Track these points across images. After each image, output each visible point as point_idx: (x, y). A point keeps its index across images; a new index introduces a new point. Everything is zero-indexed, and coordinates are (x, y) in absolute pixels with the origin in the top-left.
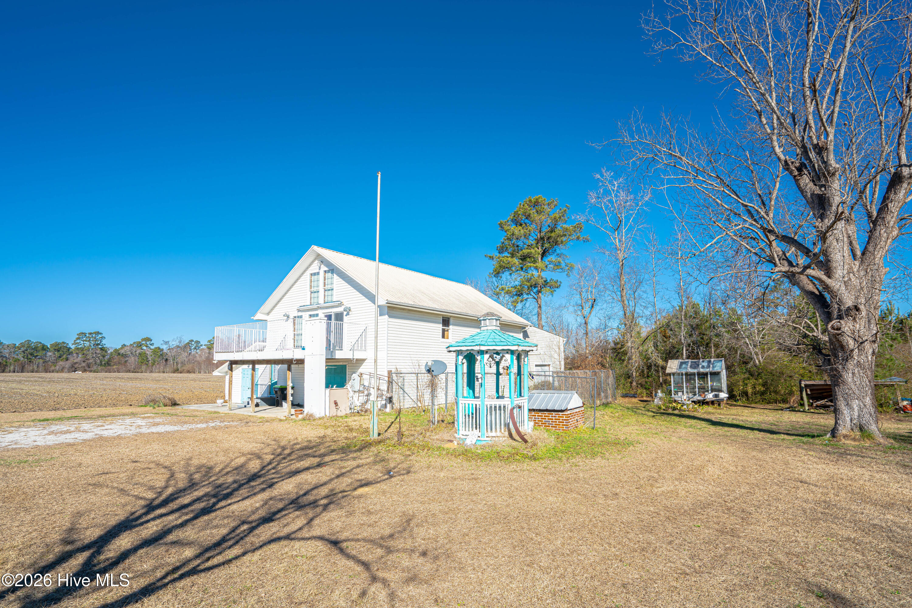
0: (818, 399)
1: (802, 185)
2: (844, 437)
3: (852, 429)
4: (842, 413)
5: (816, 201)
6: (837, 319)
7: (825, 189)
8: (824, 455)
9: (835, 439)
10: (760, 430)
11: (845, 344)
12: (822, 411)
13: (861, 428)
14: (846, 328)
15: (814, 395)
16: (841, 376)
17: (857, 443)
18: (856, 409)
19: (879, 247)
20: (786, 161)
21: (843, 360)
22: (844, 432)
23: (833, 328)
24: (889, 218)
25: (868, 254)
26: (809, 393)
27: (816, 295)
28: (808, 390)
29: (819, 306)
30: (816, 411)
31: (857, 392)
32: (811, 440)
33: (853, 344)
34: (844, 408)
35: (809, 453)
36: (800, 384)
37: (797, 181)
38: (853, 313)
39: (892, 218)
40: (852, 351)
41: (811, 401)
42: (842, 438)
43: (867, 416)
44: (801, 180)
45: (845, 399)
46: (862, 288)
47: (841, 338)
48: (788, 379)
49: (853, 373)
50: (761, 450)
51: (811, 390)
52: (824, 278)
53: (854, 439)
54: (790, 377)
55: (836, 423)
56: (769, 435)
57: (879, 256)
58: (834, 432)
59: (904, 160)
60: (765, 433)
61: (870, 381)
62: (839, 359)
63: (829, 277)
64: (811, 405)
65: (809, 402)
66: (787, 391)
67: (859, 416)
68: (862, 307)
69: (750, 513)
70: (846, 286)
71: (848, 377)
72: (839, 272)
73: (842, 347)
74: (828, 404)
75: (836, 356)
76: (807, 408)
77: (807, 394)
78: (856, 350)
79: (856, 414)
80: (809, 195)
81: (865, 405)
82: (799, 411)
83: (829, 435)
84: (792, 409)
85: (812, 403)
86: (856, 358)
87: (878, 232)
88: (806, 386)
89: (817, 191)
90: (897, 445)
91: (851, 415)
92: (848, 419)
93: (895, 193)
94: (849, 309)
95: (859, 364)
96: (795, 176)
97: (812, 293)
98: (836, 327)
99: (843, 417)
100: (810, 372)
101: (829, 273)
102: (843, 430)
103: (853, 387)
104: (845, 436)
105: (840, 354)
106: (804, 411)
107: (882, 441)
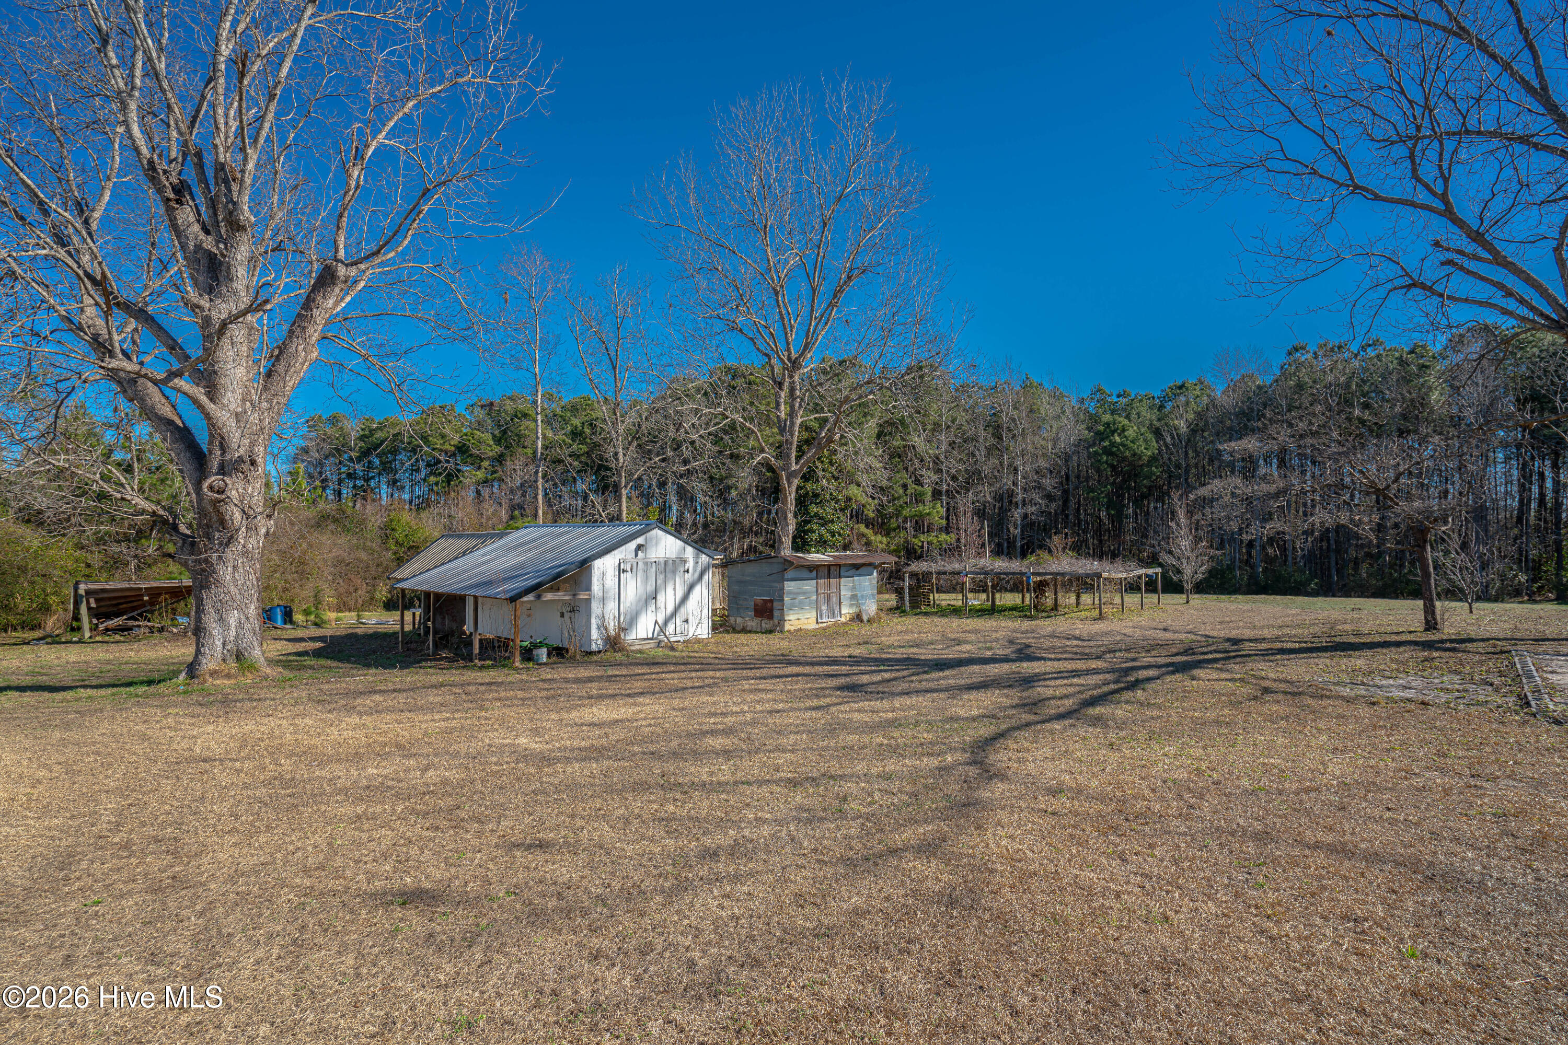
0: (108, 616)
1: (180, 222)
2: (211, 675)
3: (224, 660)
4: (211, 634)
5: (204, 262)
6: (217, 474)
7: (226, 248)
8: (198, 710)
9: (196, 681)
10: (21, 689)
11: (228, 518)
12: (118, 637)
13: (239, 656)
14: (233, 492)
15: (103, 610)
16: (214, 572)
17: (233, 681)
18: (233, 624)
19: (292, 370)
20: (151, 162)
21: (221, 544)
22: (211, 666)
23: (211, 488)
24: (310, 330)
25: (276, 377)
26: (93, 605)
27: (177, 427)
28: (92, 600)
29: (182, 446)
30: (107, 638)
31: (238, 597)
32: (151, 689)
33: (239, 518)
34: (214, 625)
35: (170, 711)
36: (76, 589)
37: (170, 211)
38: (246, 467)
39: (315, 331)
40: (238, 530)
41: (95, 621)
42: (207, 677)
43: (249, 635)
44: (179, 212)
45: (218, 611)
46: (262, 429)
47: (223, 509)
48: (39, 579)
49: (235, 567)
50: (68, 726)
51: (97, 601)
52: (204, 399)
53: (228, 676)
54: (44, 576)
55: (198, 652)
56: (47, 695)
57: (290, 384)
58: (192, 669)
59: (341, 254)
60: (37, 693)
61: (257, 579)
62: (213, 543)
63: (212, 400)
64: (94, 629)
65: (91, 622)
66: (34, 605)
67: (237, 637)
68: (259, 460)
69: (175, 838)
70: (238, 421)
71: (225, 573)
72: (232, 397)
73: (222, 522)
74: (130, 623)
75: (209, 537)
76: (87, 634)
77: (89, 609)
78: (244, 529)
79: (233, 633)
80: (191, 246)
81: (247, 619)
82: (71, 642)
83: (183, 676)
84: (53, 640)
85: (97, 625)
86: (242, 541)
87: (294, 346)
88: (89, 593)
89: (209, 243)
90: (287, 673)
91: (224, 637)
92: (219, 644)
93: (324, 297)
94: (240, 460)
95: (245, 553)
96: (169, 200)
97: (170, 422)
98: (216, 488)
99: (210, 642)
100: (88, 566)
101: (212, 392)
102: (208, 664)
103: (232, 589)
104: (214, 673)
105: (217, 535)
106: (80, 642)
107: (268, 671)
